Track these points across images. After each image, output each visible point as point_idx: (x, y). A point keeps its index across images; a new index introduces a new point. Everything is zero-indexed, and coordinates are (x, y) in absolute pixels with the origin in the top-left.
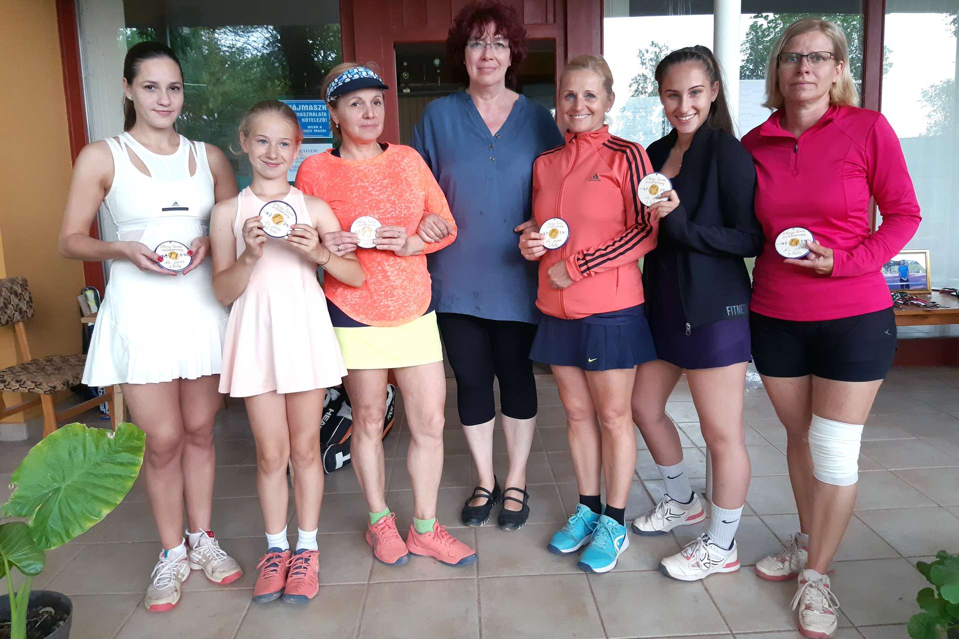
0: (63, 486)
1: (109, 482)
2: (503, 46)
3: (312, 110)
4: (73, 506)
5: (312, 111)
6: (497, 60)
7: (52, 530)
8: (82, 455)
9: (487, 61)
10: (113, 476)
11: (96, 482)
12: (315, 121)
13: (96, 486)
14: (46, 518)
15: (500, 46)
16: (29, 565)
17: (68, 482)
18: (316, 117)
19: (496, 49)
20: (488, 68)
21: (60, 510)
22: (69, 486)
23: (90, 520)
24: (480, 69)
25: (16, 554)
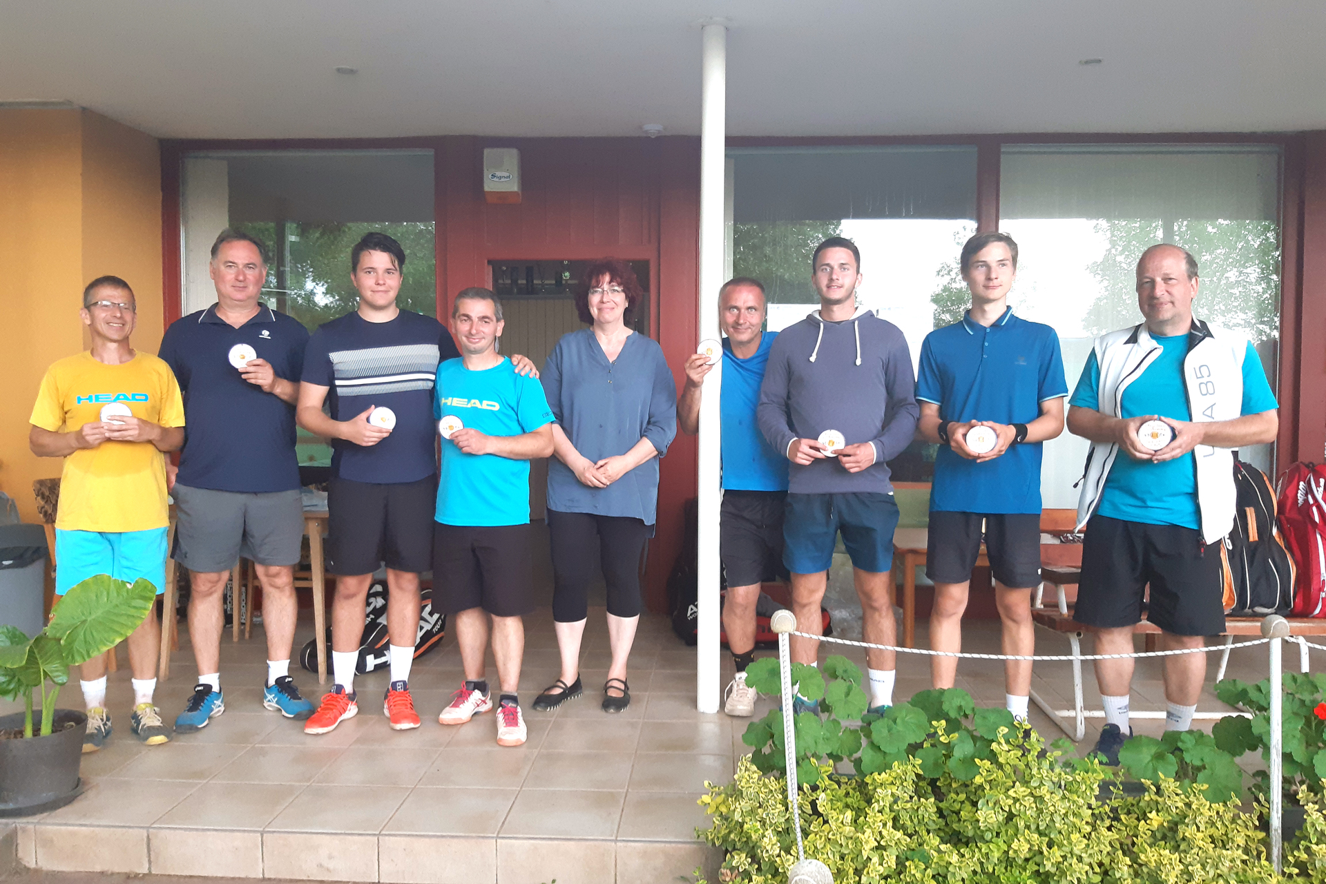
0: (89, 619)
1: (122, 620)
2: (618, 292)
4: (95, 634)
6: (613, 302)
7: (78, 651)
8: (106, 599)
9: (605, 303)
10: (129, 616)
11: (116, 619)
13: (113, 621)
14: (73, 641)
15: (615, 291)
16: (59, 676)
17: (93, 617)
19: (612, 294)
20: (606, 309)
21: (85, 638)
22: (94, 620)
23: (105, 645)
24: (599, 310)
25: (49, 666)
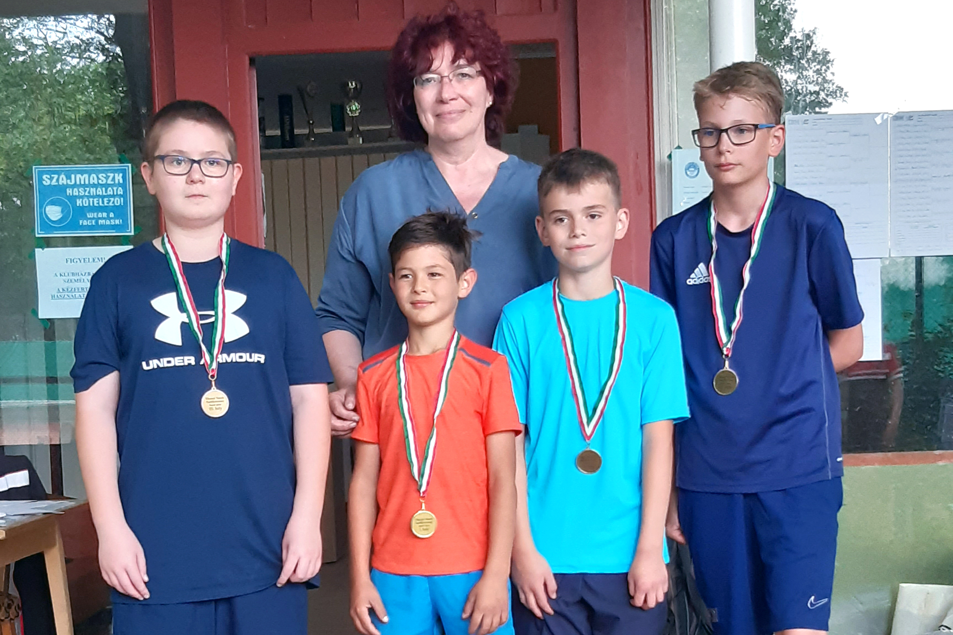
2: (469, 76)
3: (96, 183)
5: (95, 186)
6: (462, 97)
9: (447, 103)
12: (101, 204)
15: (465, 76)
18: (103, 197)
19: (459, 81)
20: (450, 113)
24: (438, 116)
